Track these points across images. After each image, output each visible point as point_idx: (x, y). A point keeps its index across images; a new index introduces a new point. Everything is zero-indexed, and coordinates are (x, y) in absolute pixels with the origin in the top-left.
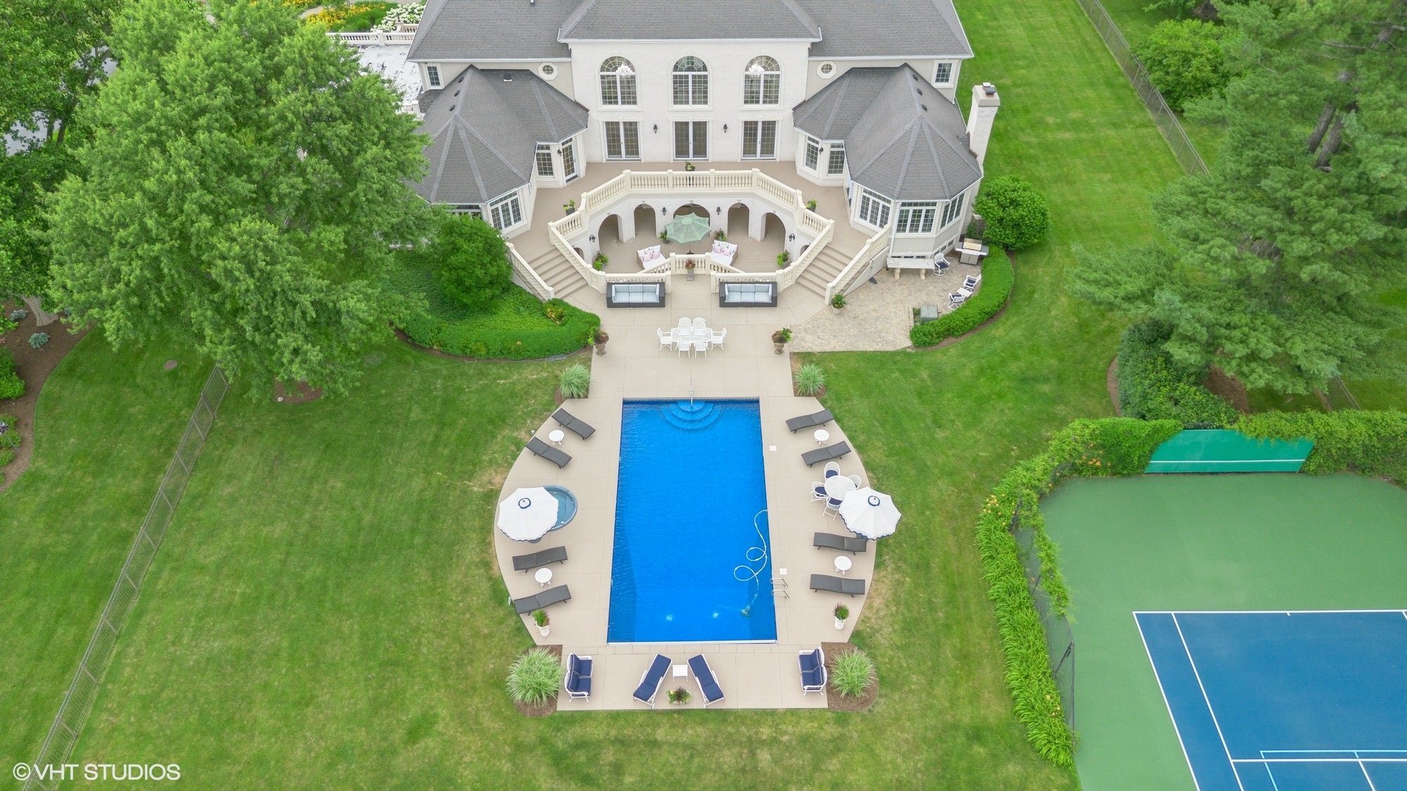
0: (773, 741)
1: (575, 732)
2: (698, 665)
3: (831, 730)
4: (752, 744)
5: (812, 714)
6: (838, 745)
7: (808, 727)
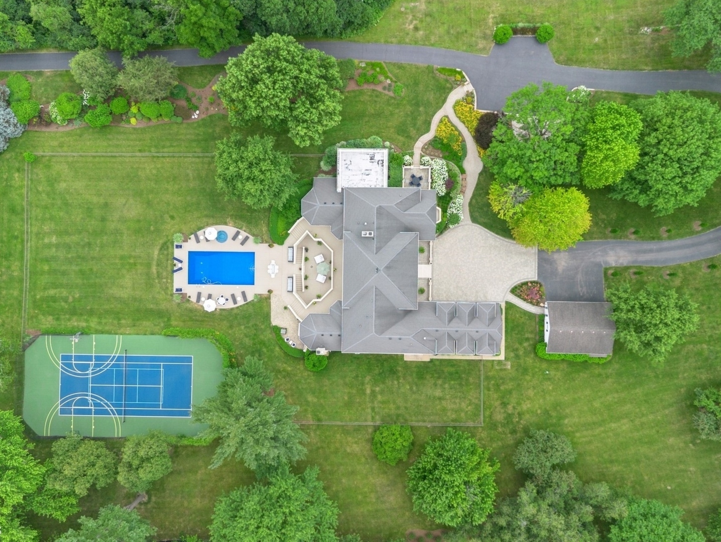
0: (167, 282)
1: (170, 246)
2: (181, 269)
3: (169, 293)
4: (167, 278)
5: (173, 290)
6: (166, 294)
7: (170, 289)
